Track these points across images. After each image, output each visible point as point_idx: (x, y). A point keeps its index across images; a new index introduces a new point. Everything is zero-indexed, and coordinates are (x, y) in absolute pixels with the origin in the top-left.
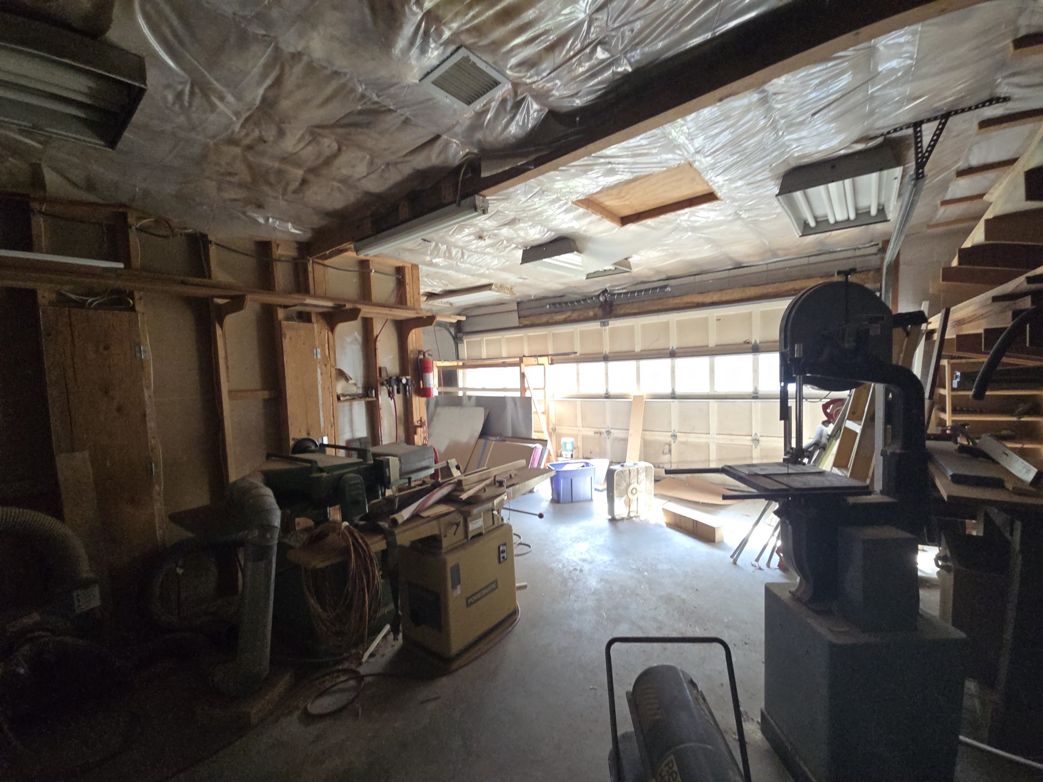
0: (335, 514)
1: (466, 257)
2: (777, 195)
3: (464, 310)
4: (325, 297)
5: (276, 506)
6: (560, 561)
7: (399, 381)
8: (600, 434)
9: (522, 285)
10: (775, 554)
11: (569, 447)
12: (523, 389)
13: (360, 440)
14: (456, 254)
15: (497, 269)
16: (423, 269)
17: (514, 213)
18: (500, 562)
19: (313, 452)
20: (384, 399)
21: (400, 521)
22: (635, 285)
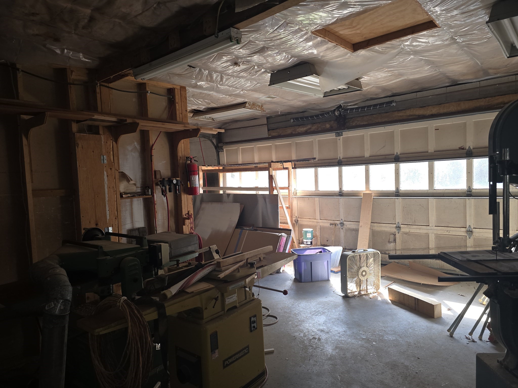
0: (117, 289)
1: (224, 80)
2: (487, 22)
3: (224, 124)
4: (109, 114)
5: (69, 283)
6: (302, 331)
7: (170, 181)
8: (335, 225)
9: (271, 103)
10: (486, 328)
11: (309, 235)
12: (271, 188)
13: (139, 229)
14: (216, 78)
15: (250, 90)
16: (190, 90)
17: (263, 43)
18: (251, 331)
19: (100, 239)
20: (158, 196)
21: (169, 296)
22: (365, 101)
